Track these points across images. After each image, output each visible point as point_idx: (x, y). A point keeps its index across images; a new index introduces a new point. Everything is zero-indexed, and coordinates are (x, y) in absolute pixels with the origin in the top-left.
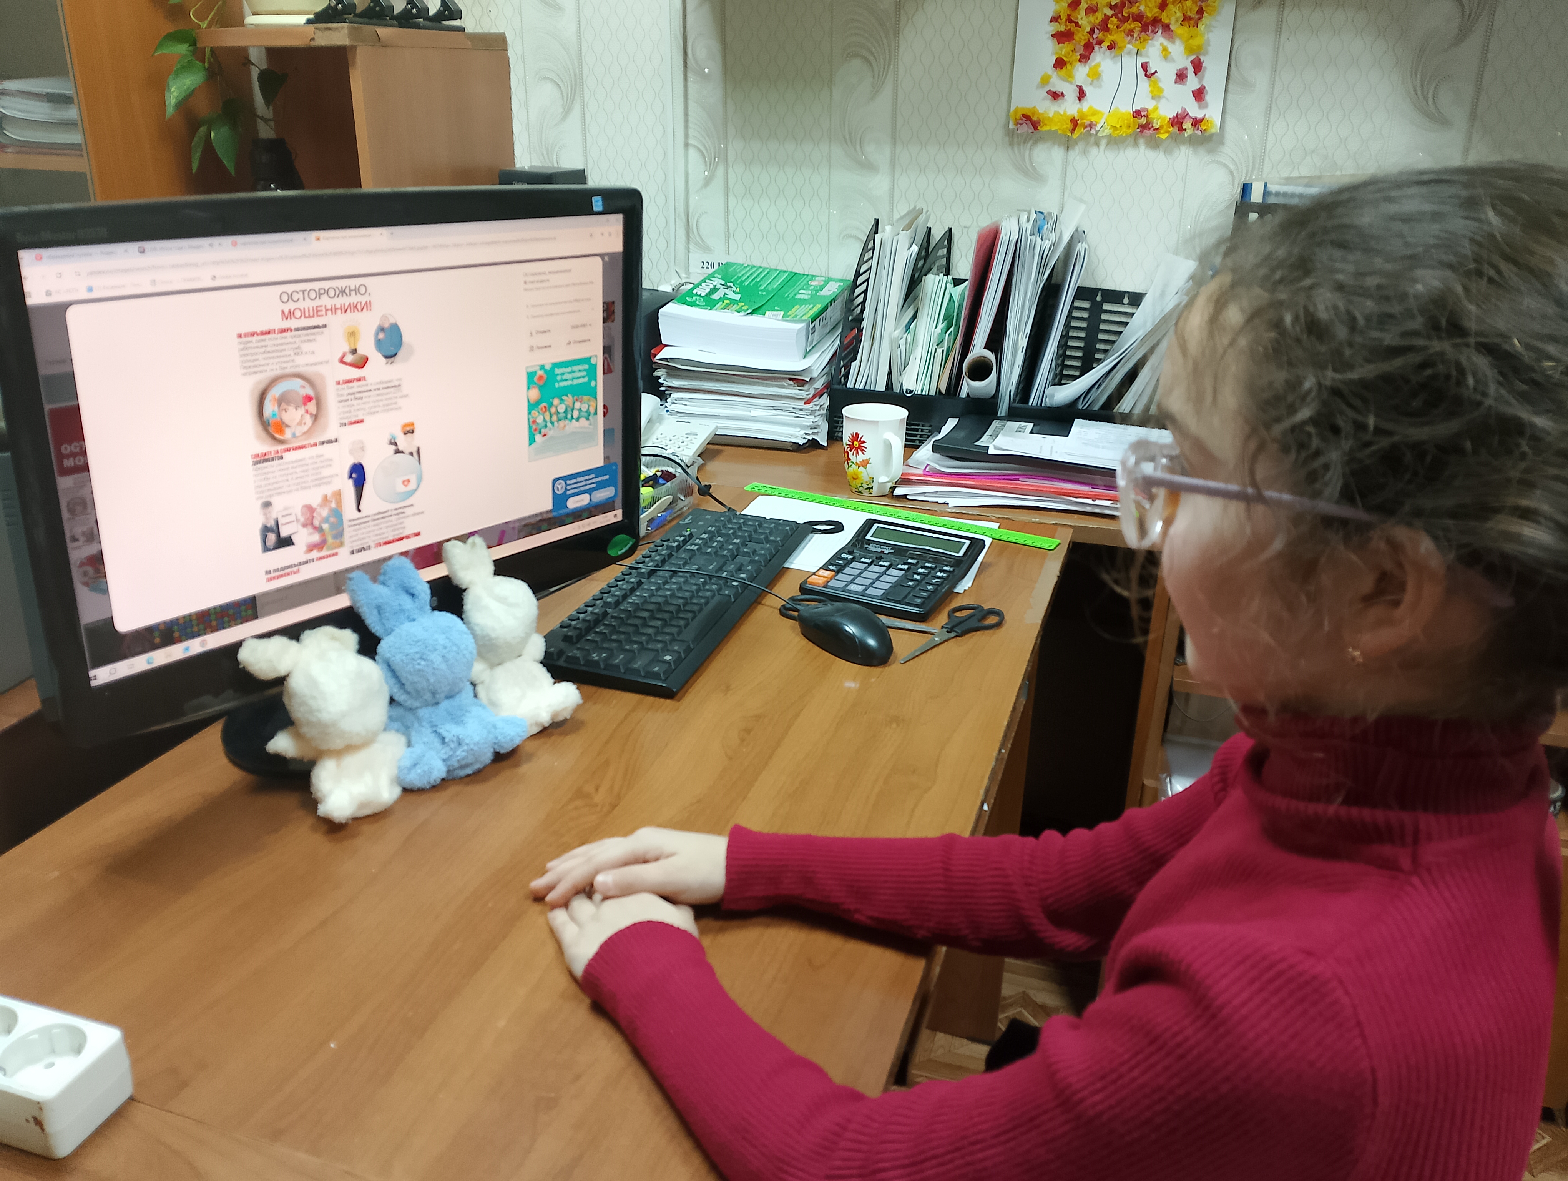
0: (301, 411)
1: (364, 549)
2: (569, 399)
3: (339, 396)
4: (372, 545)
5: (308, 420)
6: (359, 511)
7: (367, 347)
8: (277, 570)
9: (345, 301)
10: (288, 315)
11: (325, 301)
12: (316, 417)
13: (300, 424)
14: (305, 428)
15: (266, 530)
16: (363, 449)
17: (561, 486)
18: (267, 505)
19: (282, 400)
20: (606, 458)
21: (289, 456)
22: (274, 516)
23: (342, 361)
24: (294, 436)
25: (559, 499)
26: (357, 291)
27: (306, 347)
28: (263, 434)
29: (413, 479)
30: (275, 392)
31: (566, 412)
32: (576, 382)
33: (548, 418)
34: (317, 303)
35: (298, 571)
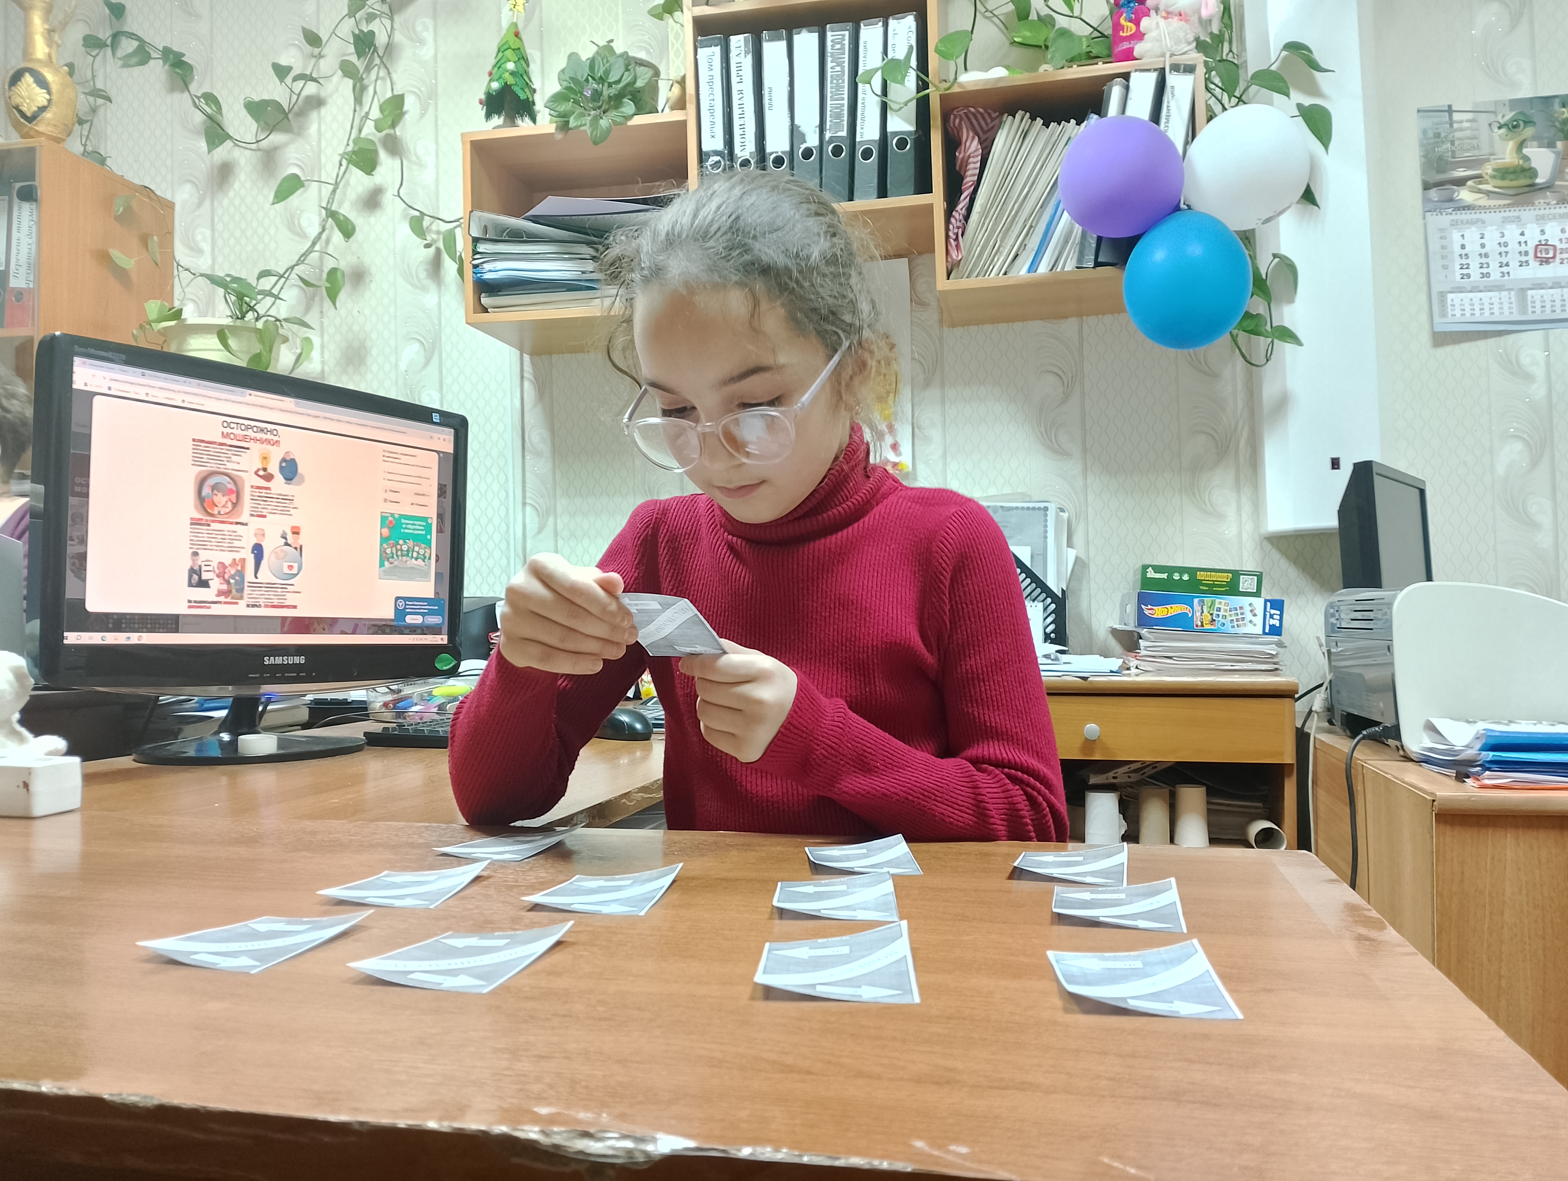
0: (225, 499)
1: (256, 606)
2: (411, 543)
3: (252, 495)
4: (263, 604)
5: (230, 505)
6: (256, 578)
7: (274, 468)
8: (195, 602)
9: (264, 436)
10: (225, 435)
11: (250, 432)
12: (235, 505)
13: (224, 506)
14: (227, 510)
15: (192, 571)
16: (263, 535)
17: (401, 603)
18: (195, 554)
19: (214, 488)
20: (436, 593)
21: (214, 526)
22: (199, 563)
23: (256, 473)
24: (219, 513)
25: (400, 614)
26: (271, 431)
27: (234, 458)
28: (199, 507)
29: (295, 565)
30: (211, 481)
31: (408, 551)
32: (416, 532)
33: (394, 551)
34: (245, 433)
35: (209, 608)
